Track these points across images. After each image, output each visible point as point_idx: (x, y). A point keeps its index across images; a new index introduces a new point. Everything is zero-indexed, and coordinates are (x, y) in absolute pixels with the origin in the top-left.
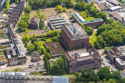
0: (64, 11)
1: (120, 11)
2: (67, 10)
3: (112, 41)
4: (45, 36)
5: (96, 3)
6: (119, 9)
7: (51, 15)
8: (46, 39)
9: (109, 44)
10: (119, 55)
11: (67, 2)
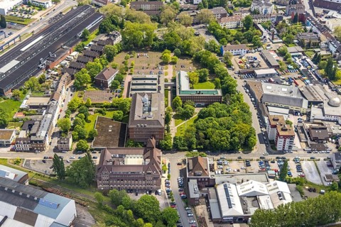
0: (173, 63)
1: (271, 79)
2: (179, 61)
3: (207, 141)
4: (106, 107)
5: (239, 56)
6: (272, 75)
7: (146, 65)
8: (107, 112)
9: (202, 147)
10: (200, 175)
11: (183, 46)
